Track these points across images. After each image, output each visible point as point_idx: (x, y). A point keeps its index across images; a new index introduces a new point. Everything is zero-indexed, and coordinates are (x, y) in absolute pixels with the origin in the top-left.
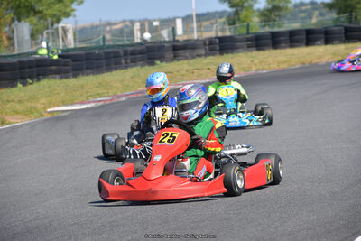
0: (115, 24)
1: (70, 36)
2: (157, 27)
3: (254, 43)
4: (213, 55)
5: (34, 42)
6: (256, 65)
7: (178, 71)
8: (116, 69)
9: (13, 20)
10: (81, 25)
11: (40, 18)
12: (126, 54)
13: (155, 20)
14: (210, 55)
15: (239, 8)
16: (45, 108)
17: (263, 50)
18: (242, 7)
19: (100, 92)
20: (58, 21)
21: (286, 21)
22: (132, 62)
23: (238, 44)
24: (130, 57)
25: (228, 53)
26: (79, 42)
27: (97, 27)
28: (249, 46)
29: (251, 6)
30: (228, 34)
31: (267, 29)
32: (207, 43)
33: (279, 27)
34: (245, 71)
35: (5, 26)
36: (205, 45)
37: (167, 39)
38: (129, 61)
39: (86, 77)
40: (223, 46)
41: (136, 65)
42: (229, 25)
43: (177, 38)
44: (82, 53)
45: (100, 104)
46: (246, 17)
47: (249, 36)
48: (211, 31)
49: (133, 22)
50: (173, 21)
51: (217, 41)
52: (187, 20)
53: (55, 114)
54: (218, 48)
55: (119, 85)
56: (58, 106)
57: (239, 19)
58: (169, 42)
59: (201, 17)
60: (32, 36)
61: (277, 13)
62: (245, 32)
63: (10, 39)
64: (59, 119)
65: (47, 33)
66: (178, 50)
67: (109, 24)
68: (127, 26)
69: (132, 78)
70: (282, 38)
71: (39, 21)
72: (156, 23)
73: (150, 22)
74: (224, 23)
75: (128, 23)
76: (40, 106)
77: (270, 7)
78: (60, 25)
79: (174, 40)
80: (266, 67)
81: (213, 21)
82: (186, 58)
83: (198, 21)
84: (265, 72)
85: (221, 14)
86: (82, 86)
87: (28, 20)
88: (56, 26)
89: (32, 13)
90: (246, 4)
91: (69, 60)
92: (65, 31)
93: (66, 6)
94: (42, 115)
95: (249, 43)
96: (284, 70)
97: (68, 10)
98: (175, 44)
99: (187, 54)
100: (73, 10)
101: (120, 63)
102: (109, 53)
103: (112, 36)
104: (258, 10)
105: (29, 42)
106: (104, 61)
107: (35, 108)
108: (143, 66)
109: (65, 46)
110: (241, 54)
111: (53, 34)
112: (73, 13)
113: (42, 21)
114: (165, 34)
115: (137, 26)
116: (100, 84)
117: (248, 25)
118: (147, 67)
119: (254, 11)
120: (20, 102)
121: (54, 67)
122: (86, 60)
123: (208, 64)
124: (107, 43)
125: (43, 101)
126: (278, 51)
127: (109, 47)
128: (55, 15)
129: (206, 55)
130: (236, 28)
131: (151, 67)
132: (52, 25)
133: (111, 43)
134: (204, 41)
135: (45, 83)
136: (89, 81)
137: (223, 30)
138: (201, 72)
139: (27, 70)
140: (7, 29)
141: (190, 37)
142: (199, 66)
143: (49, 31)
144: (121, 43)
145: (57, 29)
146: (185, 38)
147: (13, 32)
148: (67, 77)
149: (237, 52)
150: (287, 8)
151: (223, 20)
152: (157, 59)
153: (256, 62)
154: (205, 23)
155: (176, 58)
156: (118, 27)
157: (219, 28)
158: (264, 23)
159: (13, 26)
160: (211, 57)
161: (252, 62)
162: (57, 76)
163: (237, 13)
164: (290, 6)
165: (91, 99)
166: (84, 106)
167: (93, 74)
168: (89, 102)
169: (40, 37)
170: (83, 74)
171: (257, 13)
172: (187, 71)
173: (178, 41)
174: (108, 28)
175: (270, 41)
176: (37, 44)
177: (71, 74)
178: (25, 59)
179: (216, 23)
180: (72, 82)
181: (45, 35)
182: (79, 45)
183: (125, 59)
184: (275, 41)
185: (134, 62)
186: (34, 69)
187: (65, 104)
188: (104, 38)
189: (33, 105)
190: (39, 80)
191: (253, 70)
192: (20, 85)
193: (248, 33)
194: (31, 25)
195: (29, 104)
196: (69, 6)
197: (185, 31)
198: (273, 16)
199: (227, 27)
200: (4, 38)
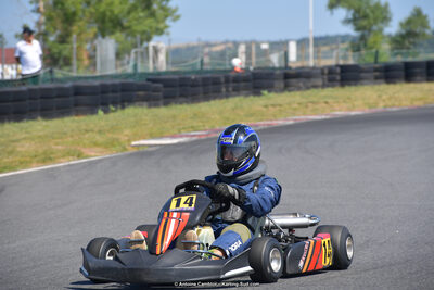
0: (215, 45)
1: (162, 57)
2: (265, 50)
3: (382, 74)
4: (333, 86)
5: (119, 63)
6: (384, 101)
7: (289, 104)
8: (214, 98)
9: (96, 36)
10: (175, 44)
11: (128, 35)
12: (227, 80)
13: (263, 42)
14: (328, 86)
15: (366, 33)
16: (129, 141)
17: (394, 83)
18: (370, 30)
19: (195, 124)
20: (149, 39)
21: (422, 50)
22: (234, 90)
23: (363, 75)
24: (232, 84)
25: (350, 85)
26: (173, 64)
27: (194, 47)
28: (377, 78)
29: (381, 30)
30: (351, 62)
31: (400, 59)
32: (326, 71)
33: (414, 56)
34: (370, 107)
35: (86, 42)
36: (323, 73)
37: (277, 65)
38: (230, 89)
39: (179, 107)
40: (345, 76)
41: (238, 95)
42: (354, 51)
43: (290, 65)
44: (176, 77)
45: (194, 138)
46: (375, 43)
47: (377, 66)
48: (331, 57)
49: (236, 44)
50: (286, 43)
51: (338, 70)
52: (302, 43)
53: (141, 149)
54: (338, 78)
55: (217, 117)
56: (144, 139)
57: (365, 45)
58: (280, 68)
59: (319, 41)
60: (118, 55)
61: (412, 40)
62: (372, 60)
63: (92, 57)
64: (144, 154)
65: (136, 53)
66: (291, 78)
67: (208, 45)
68: (229, 48)
69: (233, 109)
70: (417, 70)
71: (126, 38)
72: (265, 46)
73: (258, 45)
74: (347, 50)
75: (230, 45)
76: (123, 138)
77: (404, 32)
78: (151, 44)
79: (287, 67)
80: (397, 104)
81: (334, 46)
82: (299, 89)
83: (315, 45)
84: (394, 109)
85: (344, 38)
86: (174, 117)
87: (113, 37)
88: (145, 44)
89: (119, 28)
90: (375, 28)
91: (160, 85)
92: (156, 51)
93: (158, 22)
94: (125, 149)
95: (377, 73)
96: (419, 108)
97: (161, 26)
98: (287, 71)
99: (301, 84)
100: (166, 27)
101: (219, 92)
102: (208, 79)
103: (212, 58)
104: (389, 36)
105: (114, 62)
106: (201, 89)
107: (117, 140)
108: (247, 95)
109: (155, 68)
110: (366, 87)
111: (142, 53)
112: (165, 31)
113: (129, 38)
114: (275, 60)
115: (242, 48)
116: (195, 115)
117: (377, 52)
118: (251, 97)
119: (383, 37)
120: (100, 132)
121: (141, 93)
122: (181, 86)
123: (325, 97)
124: (205, 68)
125: (127, 132)
126: (412, 85)
127: (207, 72)
128: (144, 32)
129: (324, 86)
130: (360, 55)
131: (257, 98)
132: (141, 43)
133: (209, 68)
134: (322, 69)
135: (130, 111)
136: (182, 111)
137: (345, 57)
138: (317, 106)
139: (110, 95)
140: (87, 46)
141: (305, 64)
142: (315, 99)
143: (138, 50)
144: (222, 68)
145: (147, 48)
146: (299, 65)
147: (95, 50)
148: (156, 105)
149: (362, 84)
150: (424, 34)
151: (346, 45)
152: (264, 88)
153: (384, 97)
154: (325, 49)
155: (287, 88)
156: (218, 48)
157: (341, 54)
158: (396, 51)
159: (96, 42)
160: (330, 89)
161: (379, 96)
162: (145, 104)
163: (363, 38)
164: (428, 32)
165: (183, 132)
166: (175, 141)
167: (187, 102)
168: (181, 136)
169: (127, 57)
170: (176, 103)
171: (387, 39)
172: (299, 104)
173: (290, 68)
174: (207, 50)
175: (402, 73)
176: (122, 65)
177: (161, 102)
178: (109, 82)
179: (337, 48)
180: (162, 111)
181: (133, 55)
182: (172, 69)
183: (227, 88)
184: (408, 73)
185: (237, 91)
186: (119, 95)
187: (152, 136)
188: (202, 61)
189: (115, 136)
190: (123, 107)
191: (381, 107)
192: (101, 112)
193: (376, 62)
194: (117, 42)
195: (110, 135)
196: (163, 21)
197: (299, 57)
198: (407, 43)
199: (350, 53)
200: (85, 56)
